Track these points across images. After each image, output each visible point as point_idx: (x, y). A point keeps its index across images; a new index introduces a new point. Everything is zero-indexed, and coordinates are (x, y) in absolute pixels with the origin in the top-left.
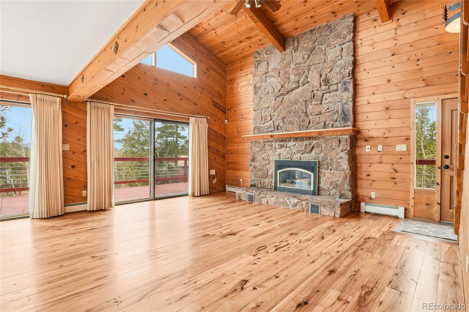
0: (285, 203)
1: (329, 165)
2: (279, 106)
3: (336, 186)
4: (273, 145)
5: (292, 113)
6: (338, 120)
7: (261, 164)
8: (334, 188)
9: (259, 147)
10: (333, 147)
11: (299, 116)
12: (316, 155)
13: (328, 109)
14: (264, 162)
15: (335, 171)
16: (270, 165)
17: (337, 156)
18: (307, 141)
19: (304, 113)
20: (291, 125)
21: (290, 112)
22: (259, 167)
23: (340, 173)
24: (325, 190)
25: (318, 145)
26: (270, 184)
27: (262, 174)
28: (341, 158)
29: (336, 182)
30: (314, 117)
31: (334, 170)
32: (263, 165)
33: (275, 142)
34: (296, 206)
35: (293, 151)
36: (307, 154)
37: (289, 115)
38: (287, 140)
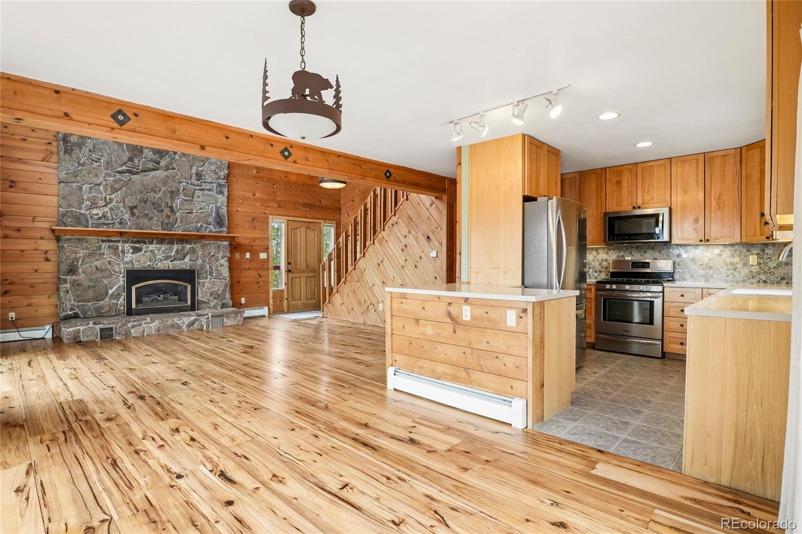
0: (176, 326)
1: (208, 273)
2: (122, 187)
3: (218, 297)
4: (118, 246)
5: (148, 203)
6: (212, 224)
7: (93, 277)
8: (215, 298)
9: (87, 249)
10: (212, 254)
11: (160, 209)
12: (192, 262)
13: (200, 209)
14: (99, 275)
15: (216, 280)
16: (112, 279)
17: (217, 263)
18: (178, 246)
19: (168, 207)
20: (147, 221)
21: (145, 202)
22: (86, 283)
23: (221, 282)
24: (204, 302)
25: (193, 251)
26: (115, 308)
27: (96, 294)
28: (222, 265)
29: (216, 291)
30: (183, 216)
31: (214, 279)
32: (97, 280)
33: (122, 243)
34: (193, 325)
35: (157, 257)
36: (179, 261)
37: (143, 205)
38: (147, 241)
